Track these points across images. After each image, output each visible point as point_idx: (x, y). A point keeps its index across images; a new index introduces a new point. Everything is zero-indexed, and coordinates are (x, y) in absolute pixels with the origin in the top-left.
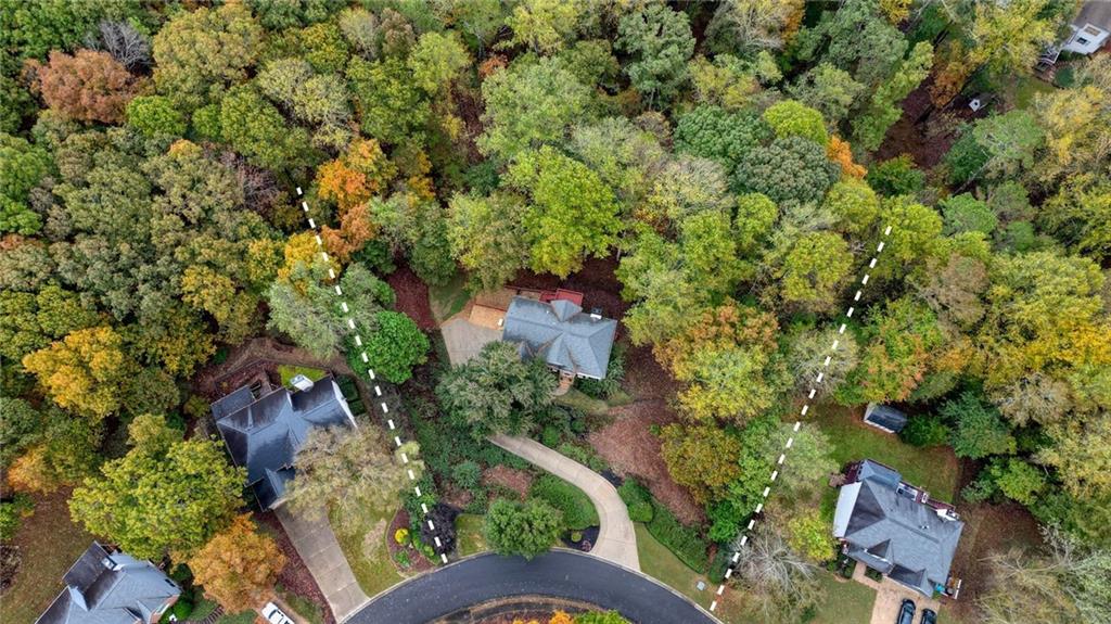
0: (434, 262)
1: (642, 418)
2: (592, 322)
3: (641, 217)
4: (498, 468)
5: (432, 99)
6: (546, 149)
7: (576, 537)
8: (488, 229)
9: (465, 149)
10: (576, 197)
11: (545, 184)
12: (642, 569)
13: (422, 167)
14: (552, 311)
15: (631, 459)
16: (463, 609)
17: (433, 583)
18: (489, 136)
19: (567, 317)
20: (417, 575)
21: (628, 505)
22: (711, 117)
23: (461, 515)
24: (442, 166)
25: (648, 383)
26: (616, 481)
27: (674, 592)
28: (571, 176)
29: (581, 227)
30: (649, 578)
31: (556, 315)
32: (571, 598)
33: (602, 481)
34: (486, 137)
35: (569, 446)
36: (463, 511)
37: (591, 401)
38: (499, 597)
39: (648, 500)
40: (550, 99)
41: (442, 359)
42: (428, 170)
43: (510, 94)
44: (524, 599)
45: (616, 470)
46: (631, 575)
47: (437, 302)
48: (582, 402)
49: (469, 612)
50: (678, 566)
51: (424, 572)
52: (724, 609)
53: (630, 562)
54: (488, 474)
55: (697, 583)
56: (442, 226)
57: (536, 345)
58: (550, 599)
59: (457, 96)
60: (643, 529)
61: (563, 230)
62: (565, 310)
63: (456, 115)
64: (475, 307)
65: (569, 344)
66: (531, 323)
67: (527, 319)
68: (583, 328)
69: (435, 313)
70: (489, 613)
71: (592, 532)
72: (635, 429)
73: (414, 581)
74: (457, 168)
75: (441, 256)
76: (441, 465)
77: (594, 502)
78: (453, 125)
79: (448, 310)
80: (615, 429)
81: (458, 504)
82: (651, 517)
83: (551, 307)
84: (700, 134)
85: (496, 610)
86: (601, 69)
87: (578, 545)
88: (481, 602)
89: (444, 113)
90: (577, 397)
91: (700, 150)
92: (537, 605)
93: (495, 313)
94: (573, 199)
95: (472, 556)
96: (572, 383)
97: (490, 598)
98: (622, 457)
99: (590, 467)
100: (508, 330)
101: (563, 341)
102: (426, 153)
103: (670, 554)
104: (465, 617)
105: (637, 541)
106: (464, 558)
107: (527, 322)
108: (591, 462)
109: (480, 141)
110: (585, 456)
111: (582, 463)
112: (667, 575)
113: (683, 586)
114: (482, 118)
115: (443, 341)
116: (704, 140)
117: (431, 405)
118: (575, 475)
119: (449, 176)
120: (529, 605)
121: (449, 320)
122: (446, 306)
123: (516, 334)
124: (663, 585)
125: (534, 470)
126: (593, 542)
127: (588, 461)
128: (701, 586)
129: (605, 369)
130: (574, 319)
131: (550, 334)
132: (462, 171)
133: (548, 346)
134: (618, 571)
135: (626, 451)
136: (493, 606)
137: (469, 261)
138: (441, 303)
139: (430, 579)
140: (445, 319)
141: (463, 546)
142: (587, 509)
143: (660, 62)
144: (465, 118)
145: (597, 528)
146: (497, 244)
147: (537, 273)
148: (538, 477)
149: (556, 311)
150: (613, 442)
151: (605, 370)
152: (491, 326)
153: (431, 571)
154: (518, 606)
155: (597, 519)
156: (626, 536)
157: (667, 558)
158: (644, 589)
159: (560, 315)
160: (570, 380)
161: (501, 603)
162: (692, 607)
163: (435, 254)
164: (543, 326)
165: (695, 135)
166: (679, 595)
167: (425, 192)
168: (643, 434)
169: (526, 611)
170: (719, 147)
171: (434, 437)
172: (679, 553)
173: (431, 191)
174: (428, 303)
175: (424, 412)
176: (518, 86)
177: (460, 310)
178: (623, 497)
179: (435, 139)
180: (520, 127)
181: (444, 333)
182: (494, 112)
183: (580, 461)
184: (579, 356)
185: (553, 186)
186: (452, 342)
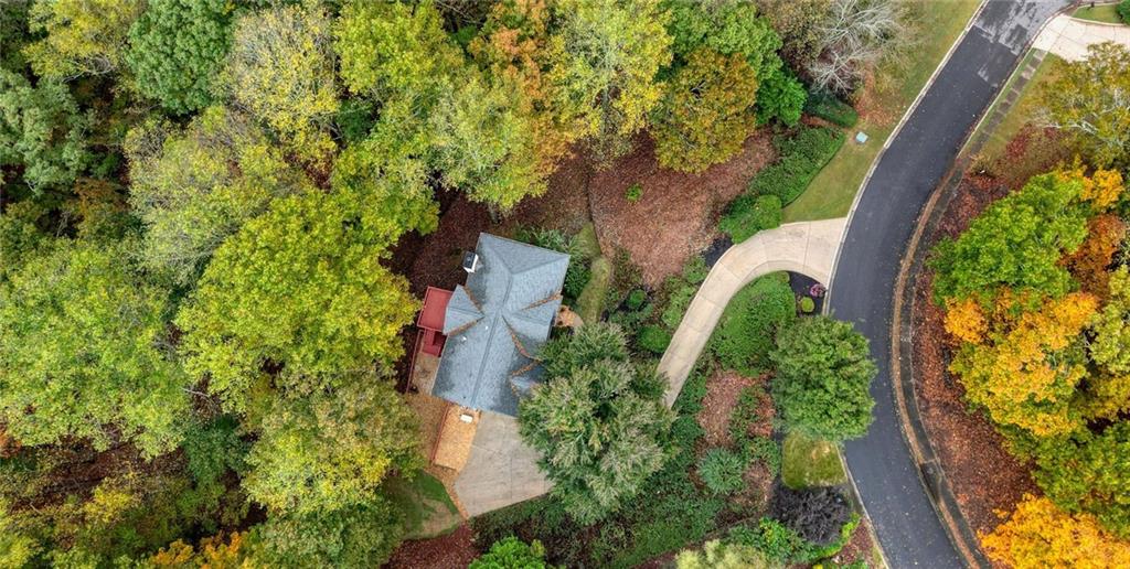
0: (372, 534)
1: (616, 212)
2: (484, 270)
3: (329, 162)
4: (703, 421)
5: (49, 544)
6: (183, 319)
7: (808, 304)
8: (330, 432)
9: (157, 481)
10: (294, 260)
11: (259, 318)
12: (843, 214)
13: (181, 559)
14: (463, 331)
15: (683, 225)
16: (920, 476)
17: (888, 524)
18: (141, 430)
19: (474, 308)
20: (878, 549)
21: (759, 228)
22: (149, 37)
23: (783, 479)
24: (181, 521)
25: (563, 201)
26: (720, 246)
27: (870, 173)
28: (245, 266)
29: (347, 259)
30: (854, 206)
31: (469, 326)
32: (890, 315)
33: (720, 266)
34: (145, 437)
35: (670, 313)
36: (778, 476)
37: (593, 281)
38: (898, 420)
39: (751, 201)
40: (70, 308)
41: (525, 514)
42: (189, 548)
43: (55, 386)
44: (897, 383)
45: (704, 245)
46: (853, 229)
47: (425, 524)
48: (594, 295)
49: (924, 468)
50: (838, 166)
51: (872, 536)
52: (888, 112)
53: (834, 231)
54: (714, 437)
55: (859, 143)
56: (308, 520)
57: (516, 358)
58: (894, 345)
59: (49, 496)
60: (792, 209)
61: (352, 291)
62: (463, 310)
63: (89, 497)
64: (438, 462)
65: (520, 307)
66: (484, 364)
67: (475, 372)
68: (494, 284)
69: (444, 527)
70: (922, 436)
71: (799, 283)
72: (636, 220)
73: (886, 554)
74: (189, 494)
75: (362, 520)
76: (706, 512)
77: (751, 278)
78: (108, 502)
79: (439, 506)
80: (637, 250)
81: (767, 485)
82: (775, 198)
83: (454, 334)
84: (181, 56)
85: (917, 425)
86: (28, 229)
87: (818, 301)
88: (907, 447)
89: (82, 519)
90: (588, 303)
91: (212, 59)
92: (904, 363)
93: (450, 428)
94: (297, 266)
95: (842, 461)
96: (567, 308)
97: (900, 435)
98: (678, 237)
99: (700, 283)
100: (492, 403)
101: (517, 315)
102: (156, 553)
103: (821, 175)
104: (931, 471)
105: (805, 219)
106: (848, 475)
107: (481, 372)
108: (693, 282)
109: (151, 449)
110: (685, 290)
111: (694, 293)
112: (849, 180)
113: (862, 161)
114: (100, 446)
115: (494, 513)
116: (193, 49)
117: (604, 532)
118: (713, 306)
119: (201, 509)
120: (905, 376)
121: (458, 503)
122: (433, 510)
123: (498, 390)
124: (862, 187)
125: (706, 368)
126: (812, 282)
127: (691, 285)
128: (862, 137)
129: (554, 254)
130: (478, 298)
131: (502, 334)
132: (194, 486)
133: (520, 339)
134: (848, 248)
135: (670, 233)
136: (911, 429)
137: (374, 472)
138: (427, 519)
139: (882, 527)
140: (454, 510)
141: (830, 476)
142: (766, 287)
143: (28, 125)
144: (96, 480)
145: (791, 274)
146: (359, 417)
147: (403, 352)
148: (717, 359)
149: (461, 325)
150: (656, 252)
151: (558, 255)
152: (472, 434)
153: (869, 525)
154: (907, 392)
155: (778, 274)
156: (799, 235)
157: (825, 181)
158: (870, 214)
159: (470, 318)
160: (562, 310)
161: (905, 417)
162: (888, 152)
163: (358, 532)
164: (489, 345)
165: (179, 68)
166: (873, 168)
167: (232, 552)
168: (642, 209)
169: (913, 381)
170: (211, 25)
171: (659, 525)
172: (819, 164)
173: (227, 541)
174: (425, 539)
175: (618, 543)
176: (37, 373)
177: (442, 486)
178: (748, 235)
179: (128, 534)
180: (130, 369)
181: (479, 511)
182: (90, 422)
183: (691, 296)
184: (538, 291)
185: (265, 303)
186: (495, 498)
